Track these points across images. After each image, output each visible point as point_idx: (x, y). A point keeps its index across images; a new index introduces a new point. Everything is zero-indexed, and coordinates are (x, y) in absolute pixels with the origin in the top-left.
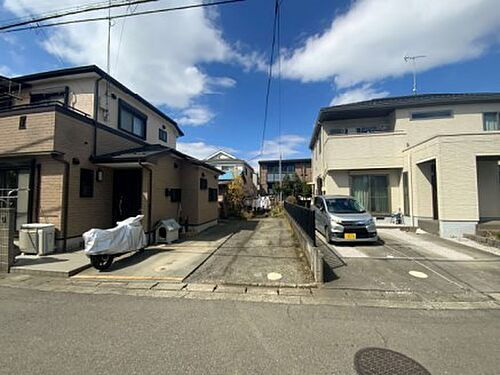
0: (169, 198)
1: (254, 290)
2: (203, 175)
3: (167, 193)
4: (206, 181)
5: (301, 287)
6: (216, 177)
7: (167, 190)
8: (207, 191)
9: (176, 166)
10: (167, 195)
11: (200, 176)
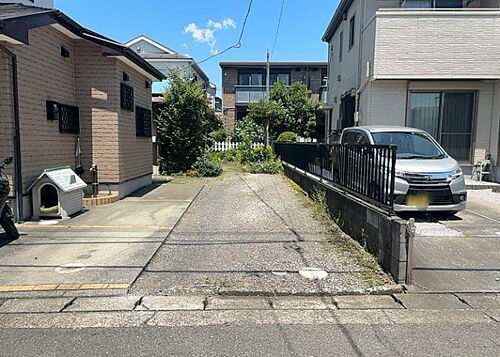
0: (56, 123)
1: (285, 303)
2: (125, 77)
3: (52, 110)
4: (130, 90)
5: (373, 293)
6: (148, 85)
7: (49, 104)
8: (134, 114)
9: (65, 53)
10: (50, 117)
11: (119, 79)
